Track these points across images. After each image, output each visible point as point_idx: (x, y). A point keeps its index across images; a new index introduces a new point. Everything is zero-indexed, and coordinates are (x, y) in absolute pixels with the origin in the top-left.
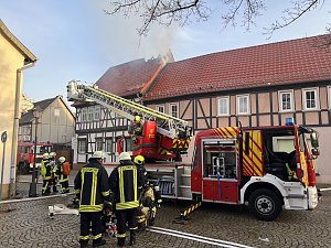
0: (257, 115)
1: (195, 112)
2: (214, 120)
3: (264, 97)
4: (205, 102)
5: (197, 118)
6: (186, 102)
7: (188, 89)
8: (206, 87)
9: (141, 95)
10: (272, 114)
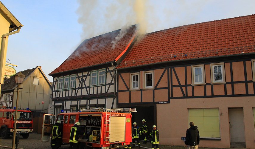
0: (232, 83)
1: (170, 81)
2: (190, 89)
3: (238, 66)
4: (180, 71)
5: (172, 86)
6: (161, 71)
7: (162, 58)
8: (180, 56)
9: (115, 64)
10: (246, 82)
